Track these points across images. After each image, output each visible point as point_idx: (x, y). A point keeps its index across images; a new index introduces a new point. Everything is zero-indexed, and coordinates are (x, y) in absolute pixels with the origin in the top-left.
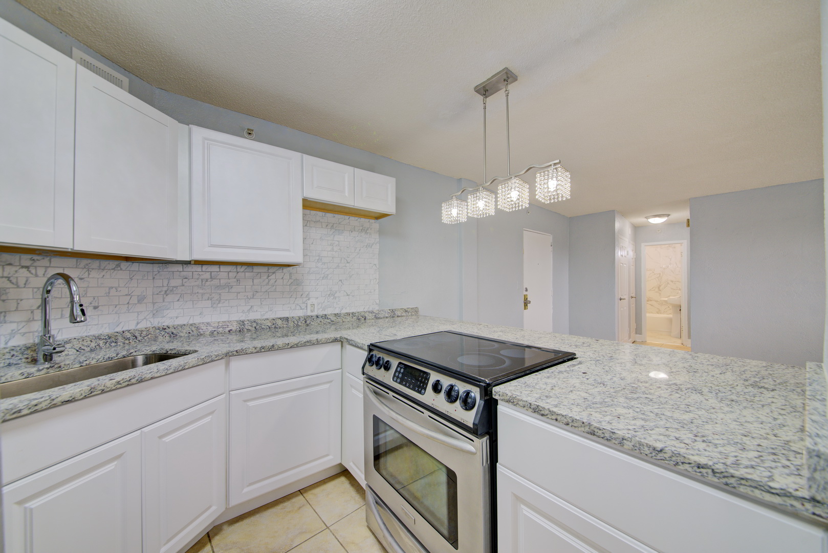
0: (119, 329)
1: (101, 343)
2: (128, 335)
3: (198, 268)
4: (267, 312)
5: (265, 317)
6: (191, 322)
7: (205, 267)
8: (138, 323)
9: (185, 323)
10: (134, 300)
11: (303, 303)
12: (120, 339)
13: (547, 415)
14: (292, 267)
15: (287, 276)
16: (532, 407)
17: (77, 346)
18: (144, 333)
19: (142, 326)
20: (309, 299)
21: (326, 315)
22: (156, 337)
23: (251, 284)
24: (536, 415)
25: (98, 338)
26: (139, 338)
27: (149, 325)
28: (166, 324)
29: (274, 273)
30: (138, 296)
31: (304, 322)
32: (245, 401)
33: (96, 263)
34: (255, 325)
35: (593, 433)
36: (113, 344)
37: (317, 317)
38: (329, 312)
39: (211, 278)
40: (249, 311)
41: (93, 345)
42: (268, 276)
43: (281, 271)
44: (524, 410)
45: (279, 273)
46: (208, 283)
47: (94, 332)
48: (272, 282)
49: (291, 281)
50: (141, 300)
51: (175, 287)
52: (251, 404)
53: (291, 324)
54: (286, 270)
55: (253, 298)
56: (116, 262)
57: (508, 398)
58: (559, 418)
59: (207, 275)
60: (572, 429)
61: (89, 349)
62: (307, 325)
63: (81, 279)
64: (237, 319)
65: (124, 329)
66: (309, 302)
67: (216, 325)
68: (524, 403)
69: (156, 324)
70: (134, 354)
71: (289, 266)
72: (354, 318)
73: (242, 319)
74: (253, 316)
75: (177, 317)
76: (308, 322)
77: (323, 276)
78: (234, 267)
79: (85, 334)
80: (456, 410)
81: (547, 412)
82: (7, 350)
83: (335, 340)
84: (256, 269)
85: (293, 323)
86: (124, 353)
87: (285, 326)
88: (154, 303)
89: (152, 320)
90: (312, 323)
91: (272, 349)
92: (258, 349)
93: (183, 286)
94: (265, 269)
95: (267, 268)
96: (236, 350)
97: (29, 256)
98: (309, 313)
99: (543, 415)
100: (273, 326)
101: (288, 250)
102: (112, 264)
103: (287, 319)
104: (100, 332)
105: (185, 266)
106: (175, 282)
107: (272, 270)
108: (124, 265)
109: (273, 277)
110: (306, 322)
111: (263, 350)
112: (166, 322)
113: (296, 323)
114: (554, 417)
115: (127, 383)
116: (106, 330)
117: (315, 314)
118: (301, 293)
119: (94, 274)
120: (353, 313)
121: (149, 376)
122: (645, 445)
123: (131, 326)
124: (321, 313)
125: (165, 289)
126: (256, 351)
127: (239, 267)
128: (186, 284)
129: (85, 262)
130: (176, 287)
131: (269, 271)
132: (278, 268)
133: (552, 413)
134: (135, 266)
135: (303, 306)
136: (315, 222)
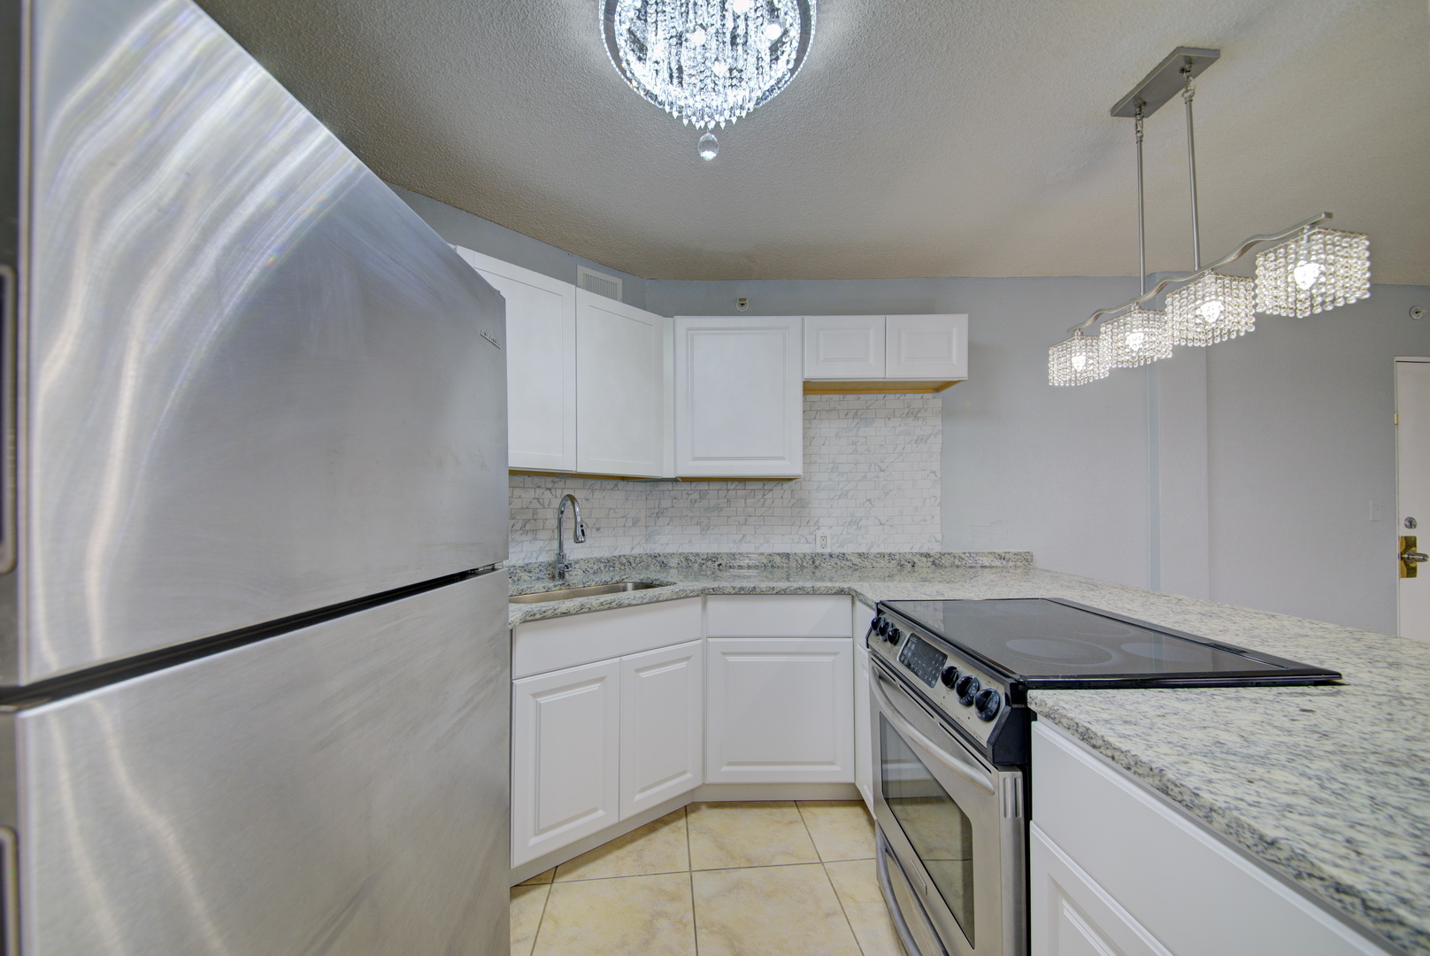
0: (616, 554)
1: (602, 565)
2: (624, 561)
3: (687, 486)
4: (762, 544)
5: (759, 551)
6: (680, 551)
7: (694, 484)
8: (632, 548)
9: (675, 551)
10: (630, 523)
11: (811, 534)
12: (617, 565)
13: (1100, 747)
14: (794, 482)
15: (788, 495)
16: (1080, 730)
17: (584, 567)
18: (638, 559)
19: (636, 552)
20: (818, 529)
21: (844, 554)
22: (649, 565)
23: (743, 505)
24: (1083, 744)
25: (599, 560)
26: (634, 565)
27: (642, 552)
28: (657, 551)
29: (771, 490)
30: (633, 518)
31: (811, 562)
32: (724, 654)
33: (598, 484)
35: (1165, 791)
36: (611, 569)
37: (831, 556)
38: (849, 549)
39: (700, 498)
40: (741, 540)
41: (596, 567)
42: (764, 495)
43: (780, 487)
44: (1068, 734)
45: (778, 491)
46: (697, 505)
47: (597, 554)
48: (768, 502)
49: (793, 501)
50: (635, 522)
51: (664, 509)
52: (731, 659)
53: (793, 564)
54: (786, 485)
55: (745, 524)
56: (614, 482)
57: (1048, 710)
58: (1117, 754)
59: (695, 496)
60: (1136, 778)
61: (592, 571)
62: (816, 567)
63: (587, 500)
64: (727, 551)
65: (621, 553)
66: (819, 534)
67: (705, 557)
68: (1068, 722)
69: (648, 552)
70: (626, 580)
71: (790, 480)
72: (893, 562)
73: (733, 551)
74: (745, 548)
75: (667, 544)
76: (817, 563)
77: (839, 493)
78: (725, 483)
79: (590, 556)
80: (969, 718)
81: (1099, 743)
82: (537, 565)
83: (841, 592)
84: (751, 486)
85: (795, 563)
86: (617, 578)
87: (785, 565)
88: (647, 527)
89: (645, 545)
90: (823, 565)
91: (752, 592)
92: (737, 590)
93: (673, 507)
94: (759, 485)
95: (761, 483)
96: (712, 587)
97: (551, 479)
98: (819, 550)
99: (1094, 746)
100: (770, 565)
101: (782, 458)
102: (611, 484)
103: (787, 556)
104: (601, 555)
105: (675, 484)
106: (666, 503)
107: (769, 486)
108: (621, 484)
109: (769, 495)
110: (813, 562)
111: (742, 592)
112: (658, 549)
113: (800, 562)
114: (1109, 753)
115: (608, 606)
116: (606, 554)
117: (828, 550)
118: (808, 519)
119: (597, 494)
120: (890, 555)
121: (627, 602)
122: (1246, 826)
123: (626, 552)
124: (837, 550)
125: (656, 511)
126: (734, 592)
127: (729, 483)
128: (675, 506)
129: (590, 482)
130: (667, 509)
131: (766, 487)
132: (776, 483)
133: (1108, 745)
134: (630, 485)
135: (811, 538)
136: (827, 411)
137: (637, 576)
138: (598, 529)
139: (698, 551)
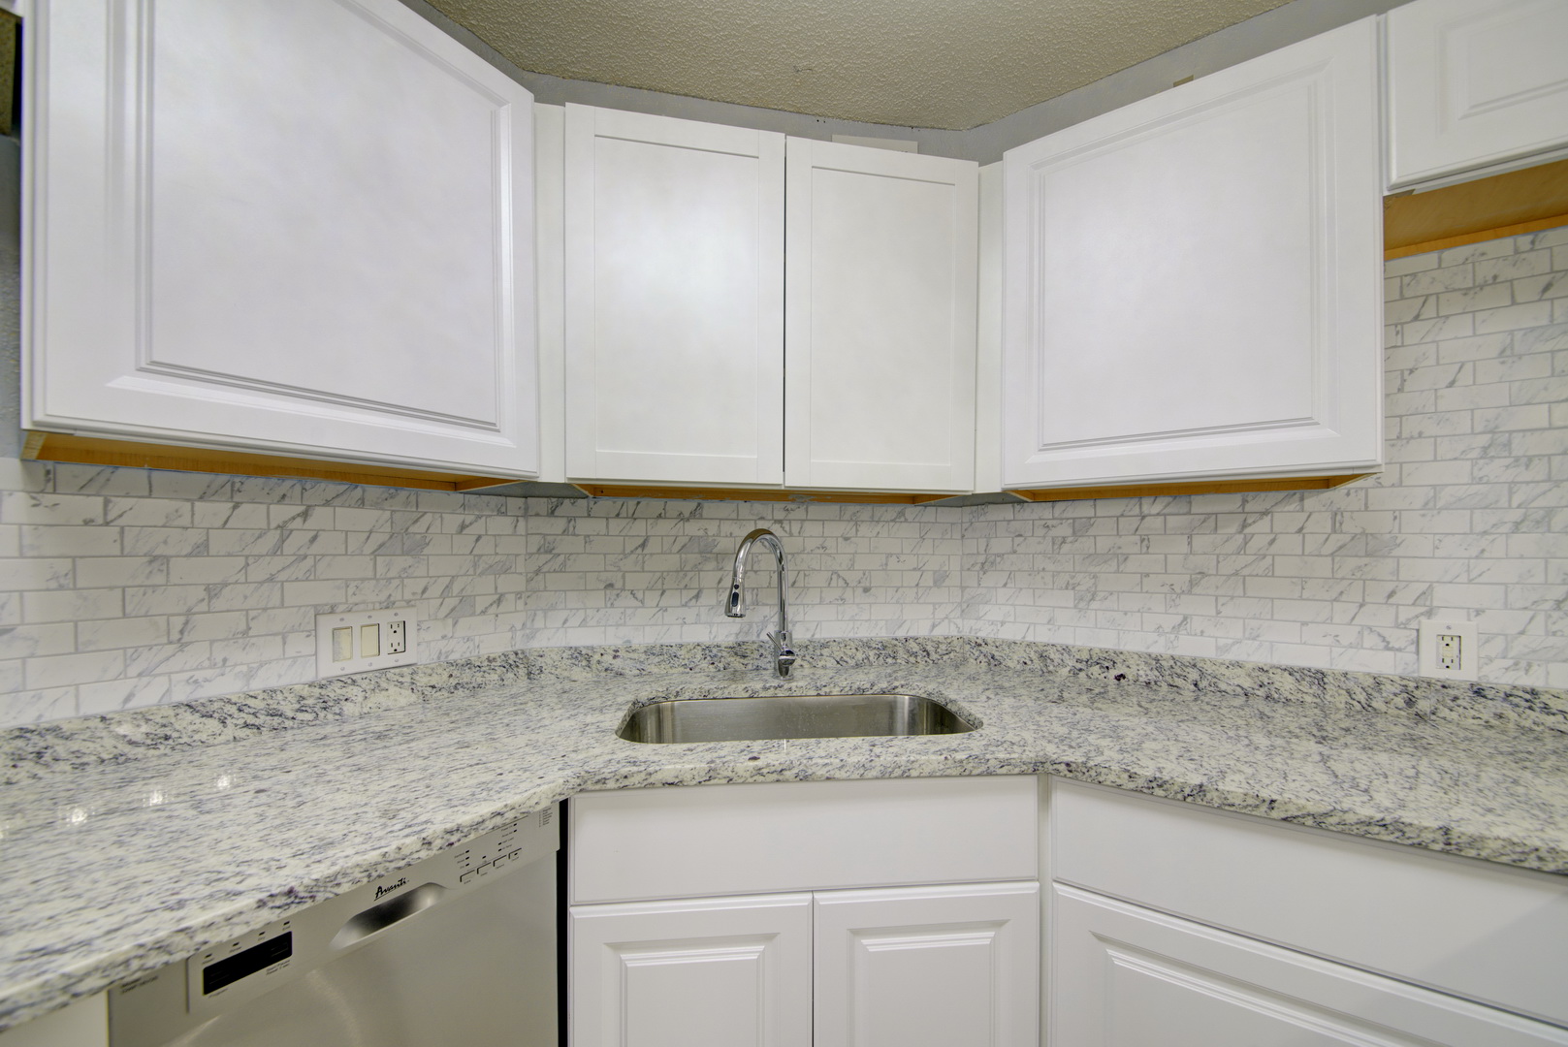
0: (901, 634)
1: (872, 654)
2: (915, 648)
3: (1044, 511)
4: (1238, 642)
5: (1230, 657)
6: (1030, 638)
7: (1060, 507)
8: (934, 626)
9: (1018, 638)
10: (928, 580)
11: (1404, 626)
12: (901, 653)
14: (1342, 489)
15: (1321, 523)
17: (838, 655)
18: (943, 647)
19: (940, 632)
20: (1430, 613)
21: (1533, 692)
22: (965, 660)
23: (1185, 549)
25: (867, 645)
26: (934, 656)
27: (954, 632)
28: (982, 634)
29: (1265, 513)
30: (935, 572)
31: (1400, 701)
33: (865, 512)
34: (1194, 675)
36: (890, 660)
37: (1479, 692)
38: (1555, 679)
39: (1074, 533)
40: (1176, 629)
41: (860, 656)
42: (1244, 526)
43: (1294, 506)
45: (1291, 511)
46: (1066, 548)
47: (864, 632)
48: (1258, 543)
49: (1336, 540)
50: (940, 579)
51: (998, 555)
53: (1338, 700)
54: (1316, 500)
55: (1190, 592)
56: (898, 508)
59: (1064, 530)
61: (852, 662)
62: (1420, 717)
63: (846, 539)
64: (1141, 648)
65: (911, 634)
66: (1430, 628)
67: (1085, 656)
69: (966, 633)
71: (1327, 483)
73: (1155, 650)
74: (1188, 647)
75: (1003, 623)
76: (1424, 707)
77: (1516, 515)
78: (1135, 501)
79: (851, 635)
82: (755, 646)
84: (1201, 505)
85: (1345, 697)
86: (884, 685)
87: (1308, 699)
88: (963, 588)
89: (959, 622)
90: (1444, 712)
93: (1015, 552)
94: (1232, 502)
95: (1238, 498)
97: (782, 505)
98: (1432, 671)
100: (1261, 692)
102: (891, 511)
103: (1320, 677)
104: (873, 635)
105: (1017, 507)
106: (1002, 544)
107: (1258, 502)
108: (911, 511)
109: (1263, 525)
110: (1410, 702)
112: (985, 632)
113: (1362, 697)
116: (880, 632)
117: (1467, 673)
118: (1390, 586)
119: (864, 529)
123: (921, 630)
124: (1500, 676)
125: (981, 559)
127: (1146, 502)
128: (1019, 550)
129: (851, 509)
130: (1001, 555)
131: (1249, 507)
132: (1282, 494)
134: (930, 513)
135: (1400, 638)
136: (1466, 292)
137: (921, 685)
138: (866, 590)
139: (1070, 642)
